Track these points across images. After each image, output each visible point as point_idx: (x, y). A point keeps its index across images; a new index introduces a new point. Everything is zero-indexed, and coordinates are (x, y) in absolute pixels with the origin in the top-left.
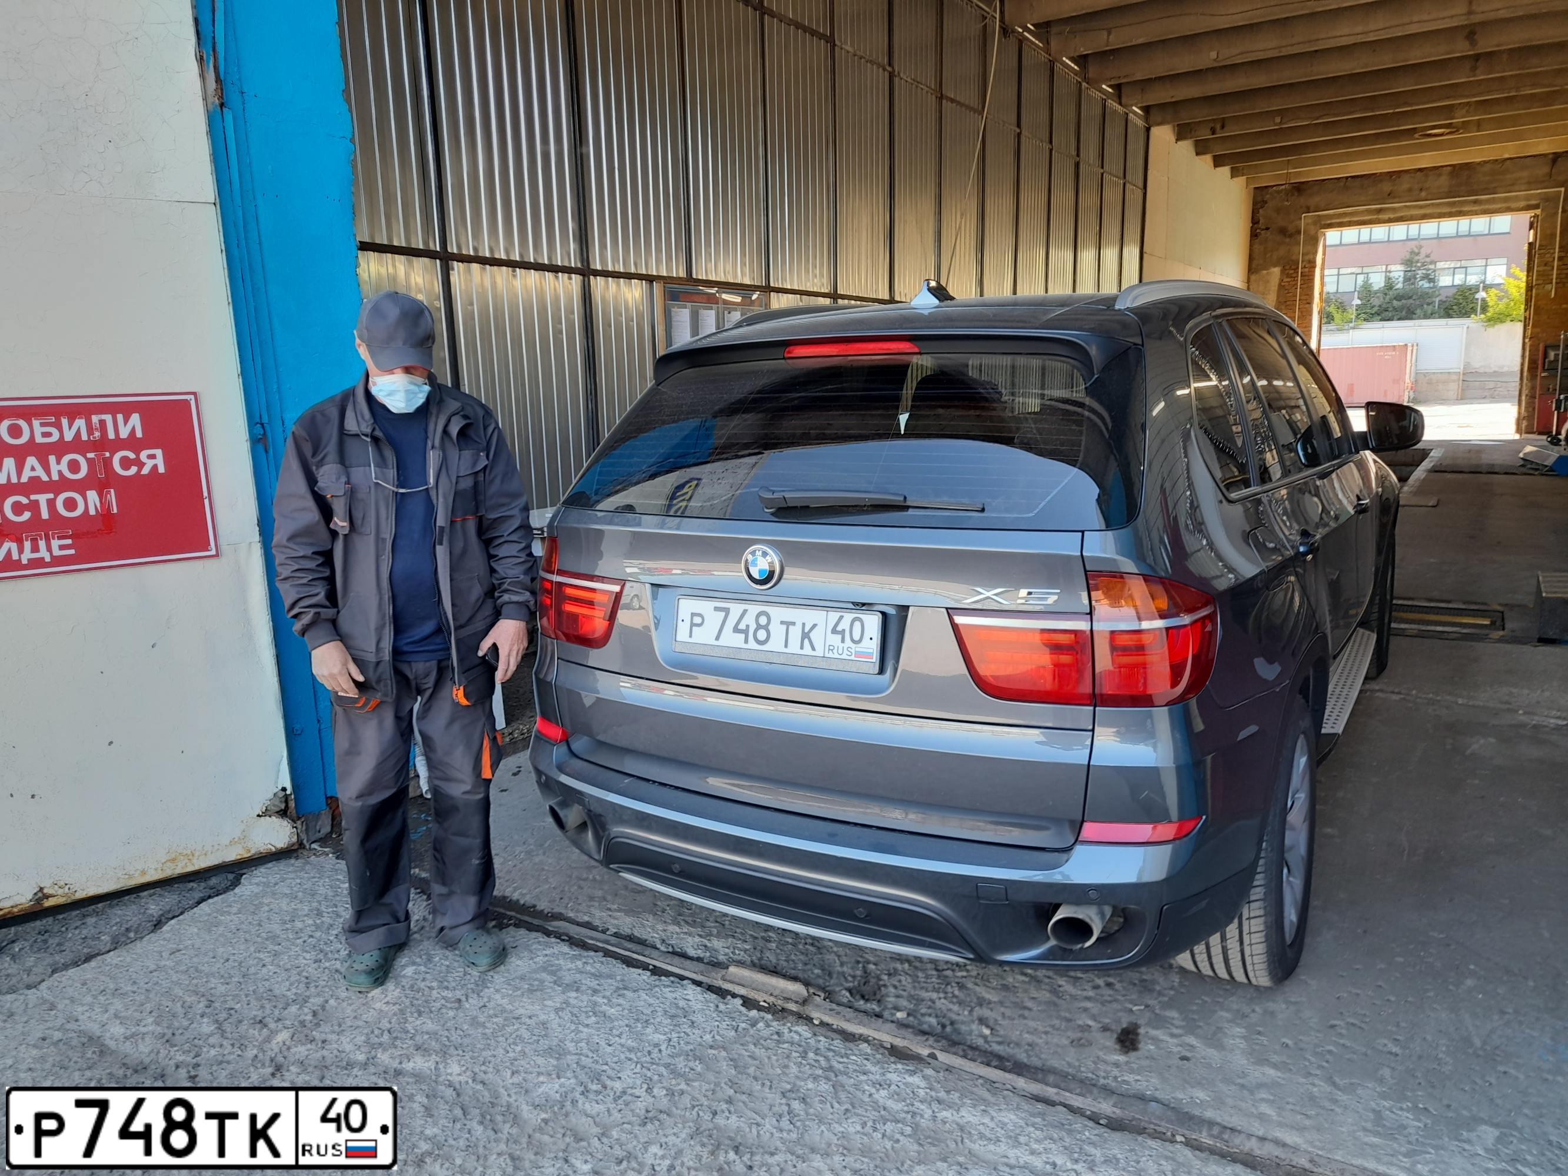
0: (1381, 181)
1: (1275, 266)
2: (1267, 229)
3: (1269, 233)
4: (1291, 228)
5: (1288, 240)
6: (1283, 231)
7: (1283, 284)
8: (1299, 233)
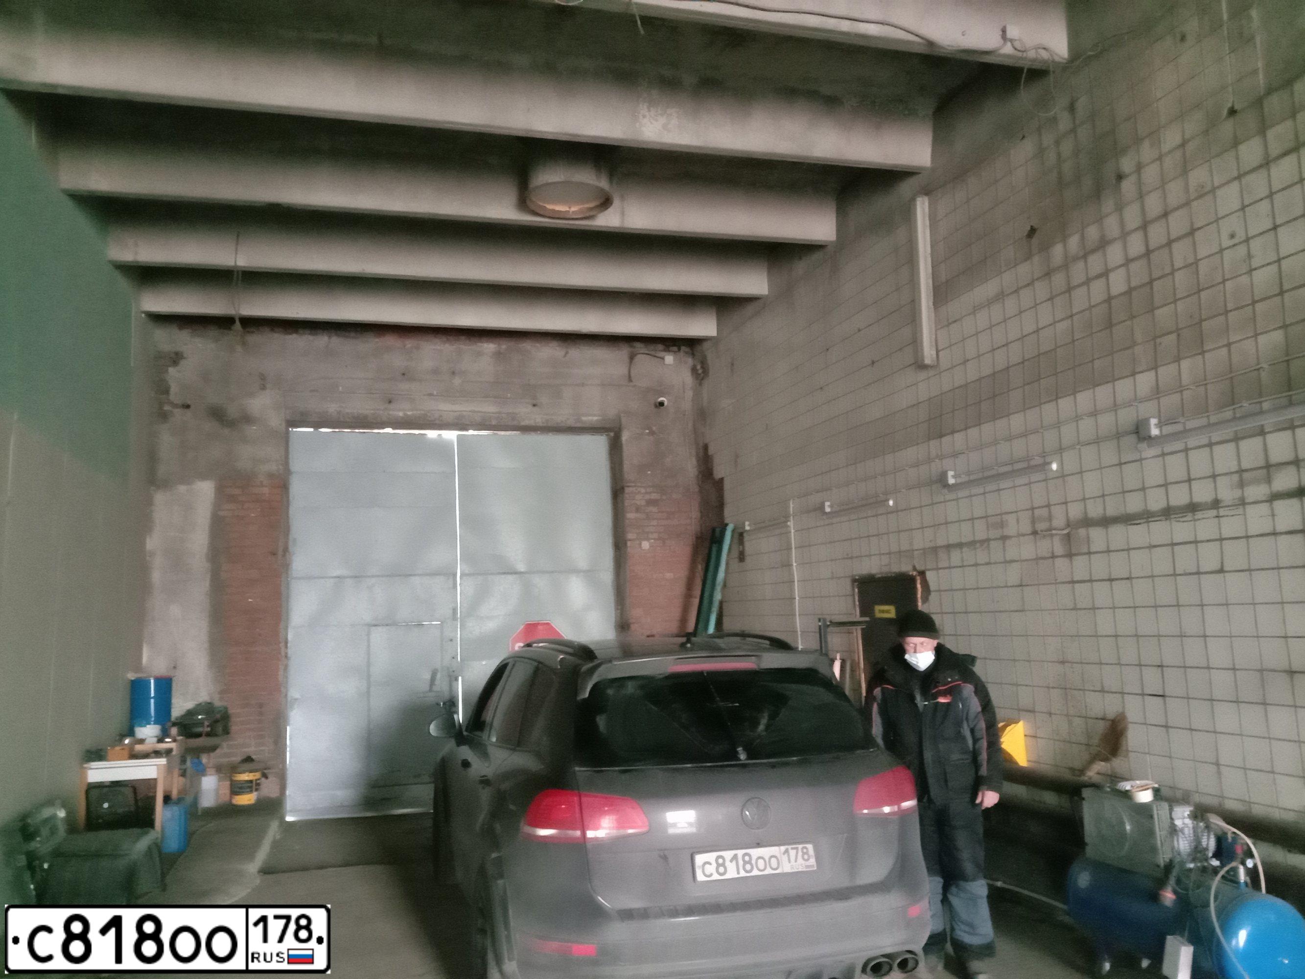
1: (203, 477)
2: (188, 407)
3: (189, 413)
4: (232, 411)
5: (227, 431)
6: (218, 414)
7: (221, 513)
8: (247, 419)
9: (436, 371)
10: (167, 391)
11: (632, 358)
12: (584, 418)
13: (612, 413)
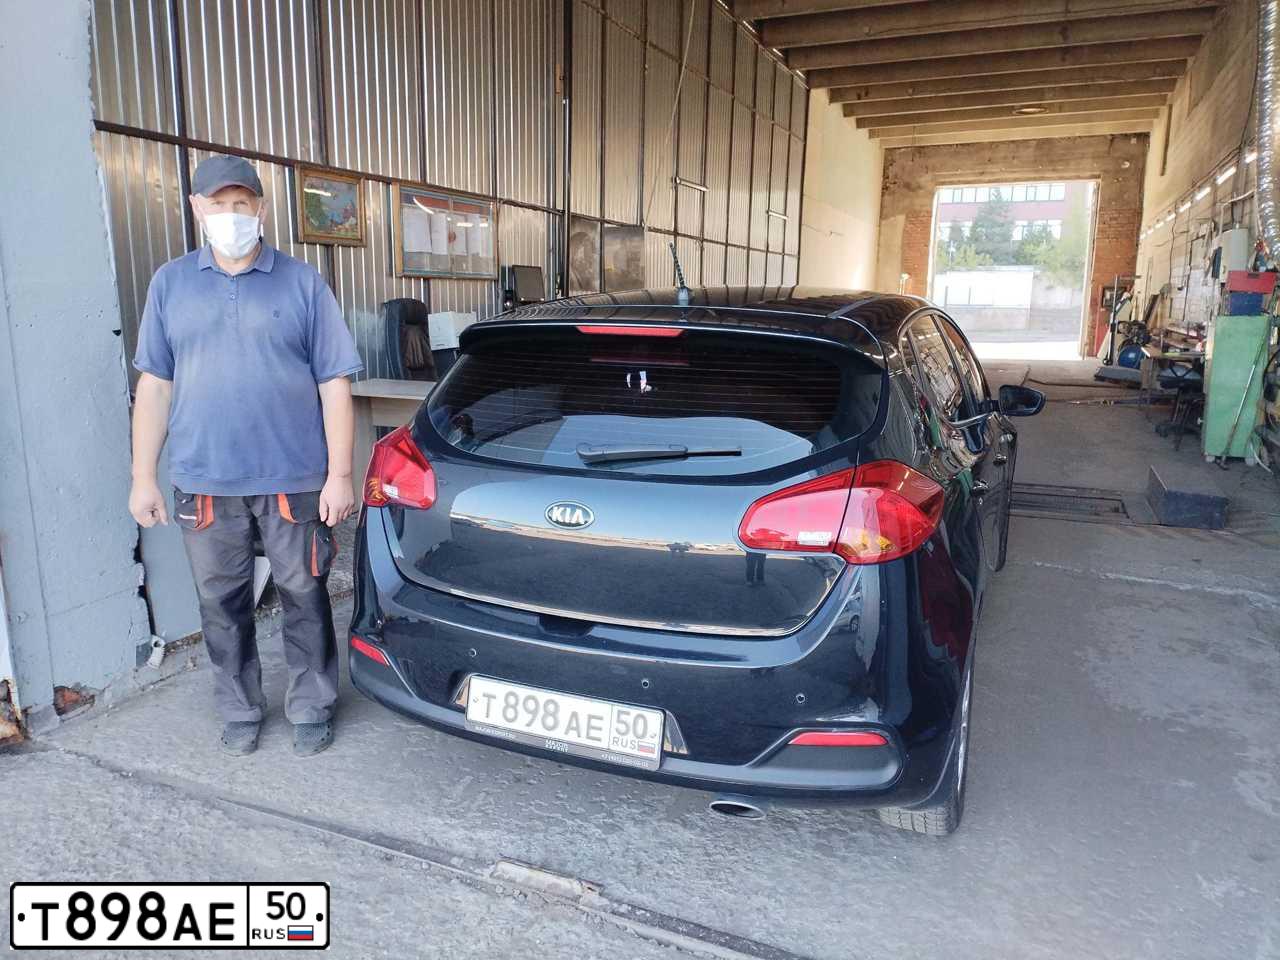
0: (983, 149)
1: (901, 213)
2: (895, 183)
3: (896, 186)
4: (914, 185)
5: (911, 193)
6: (907, 186)
7: (907, 229)
8: (920, 187)
9: (1005, 158)
10: (888, 178)
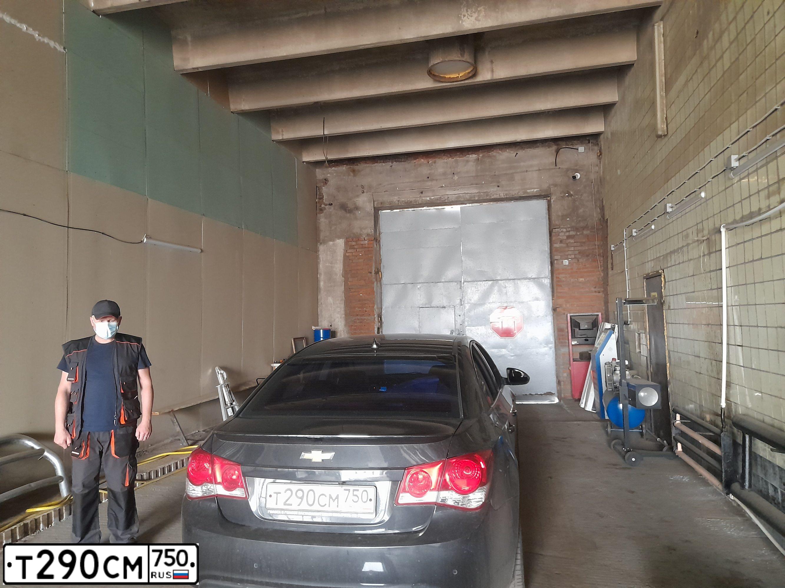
0: (420, 165)
1: (339, 238)
4: (350, 206)
5: (348, 215)
7: (347, 254)
8: (357, 208)
9: (445, 174)
10: (322, 198)
11: (557, 152)
12: (528, 191)
13: (545, 186)
